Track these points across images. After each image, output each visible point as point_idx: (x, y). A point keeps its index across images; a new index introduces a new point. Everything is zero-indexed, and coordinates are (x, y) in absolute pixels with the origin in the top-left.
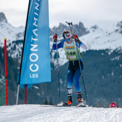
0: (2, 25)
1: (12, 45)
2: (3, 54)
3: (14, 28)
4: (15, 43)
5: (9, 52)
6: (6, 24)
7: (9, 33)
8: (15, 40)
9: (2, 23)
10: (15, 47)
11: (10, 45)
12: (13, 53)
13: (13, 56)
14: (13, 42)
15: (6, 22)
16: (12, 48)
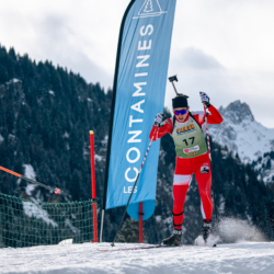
0: (244, 125)
1: (264, 161)
2: (247, 177)
3: (266, 129)
4: (268, 157)
5: (258, 172)
6: (252, 124)
7: (259, 139)
8: (269, 151)
9: (244, 121)
10: (269, 163)
11: (260, 159)
12: (266, 175)
13: (265, 180)
14: (265, 155)
15: (253, 119)
16: (263, 166)
